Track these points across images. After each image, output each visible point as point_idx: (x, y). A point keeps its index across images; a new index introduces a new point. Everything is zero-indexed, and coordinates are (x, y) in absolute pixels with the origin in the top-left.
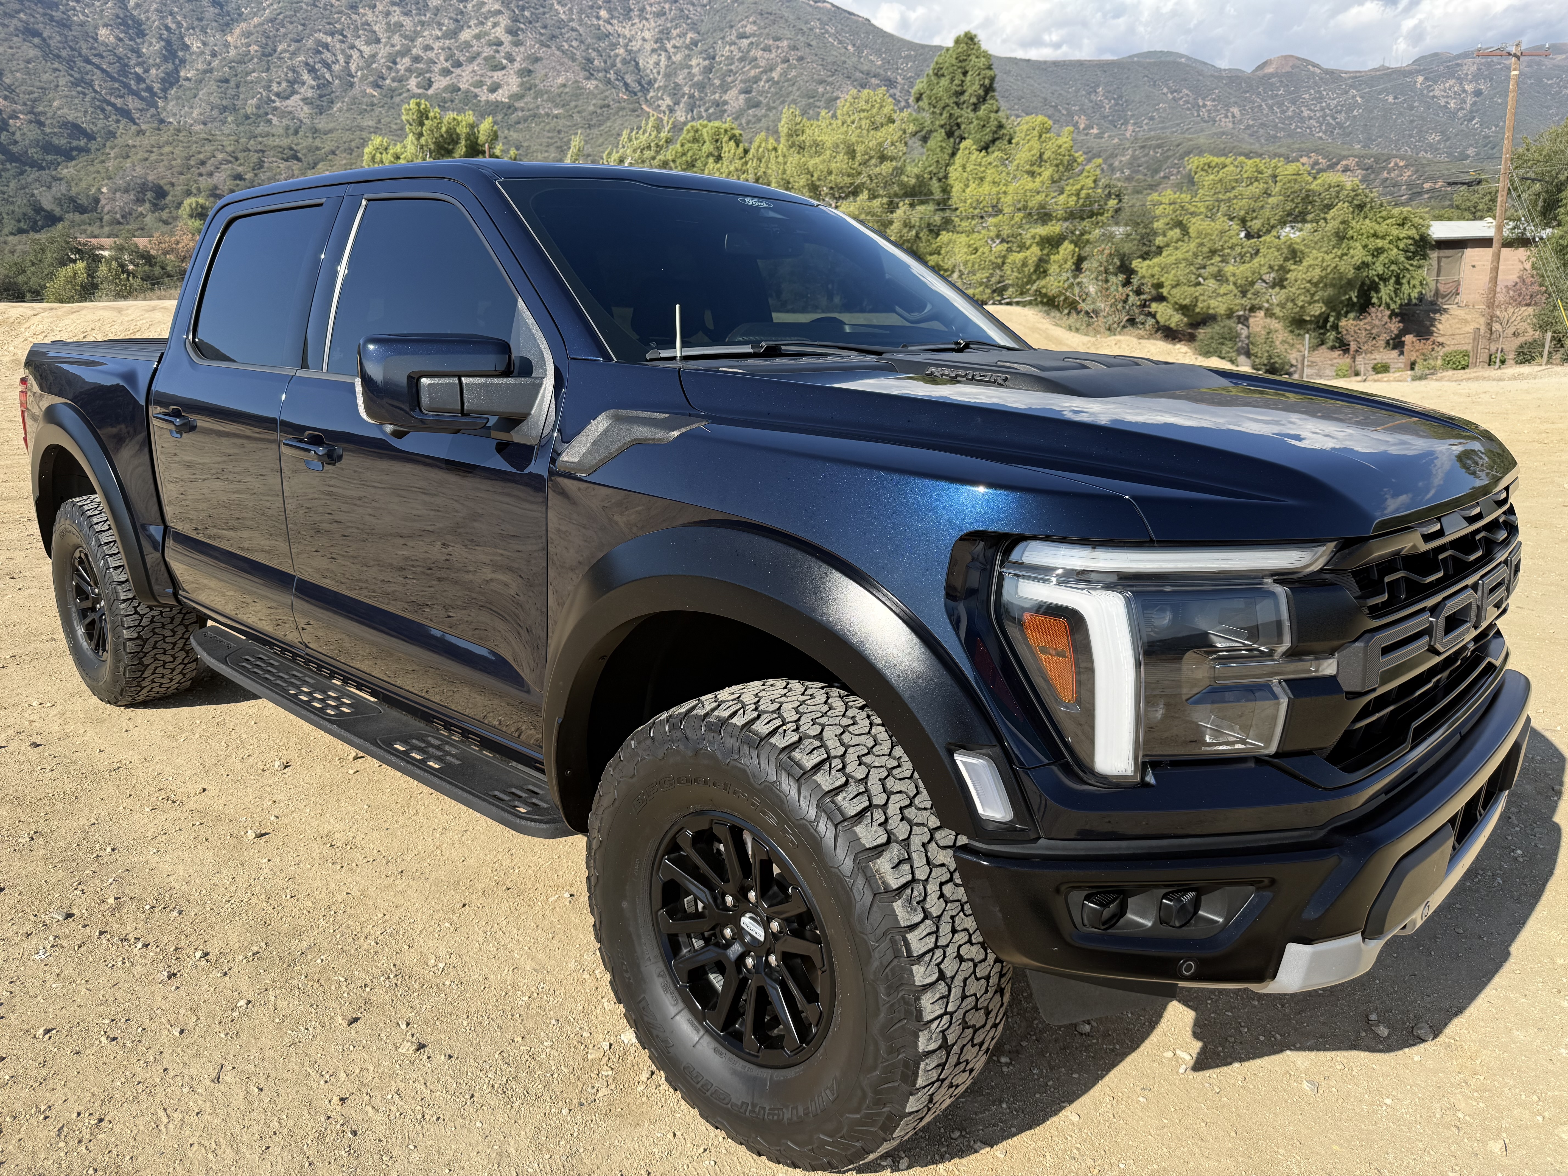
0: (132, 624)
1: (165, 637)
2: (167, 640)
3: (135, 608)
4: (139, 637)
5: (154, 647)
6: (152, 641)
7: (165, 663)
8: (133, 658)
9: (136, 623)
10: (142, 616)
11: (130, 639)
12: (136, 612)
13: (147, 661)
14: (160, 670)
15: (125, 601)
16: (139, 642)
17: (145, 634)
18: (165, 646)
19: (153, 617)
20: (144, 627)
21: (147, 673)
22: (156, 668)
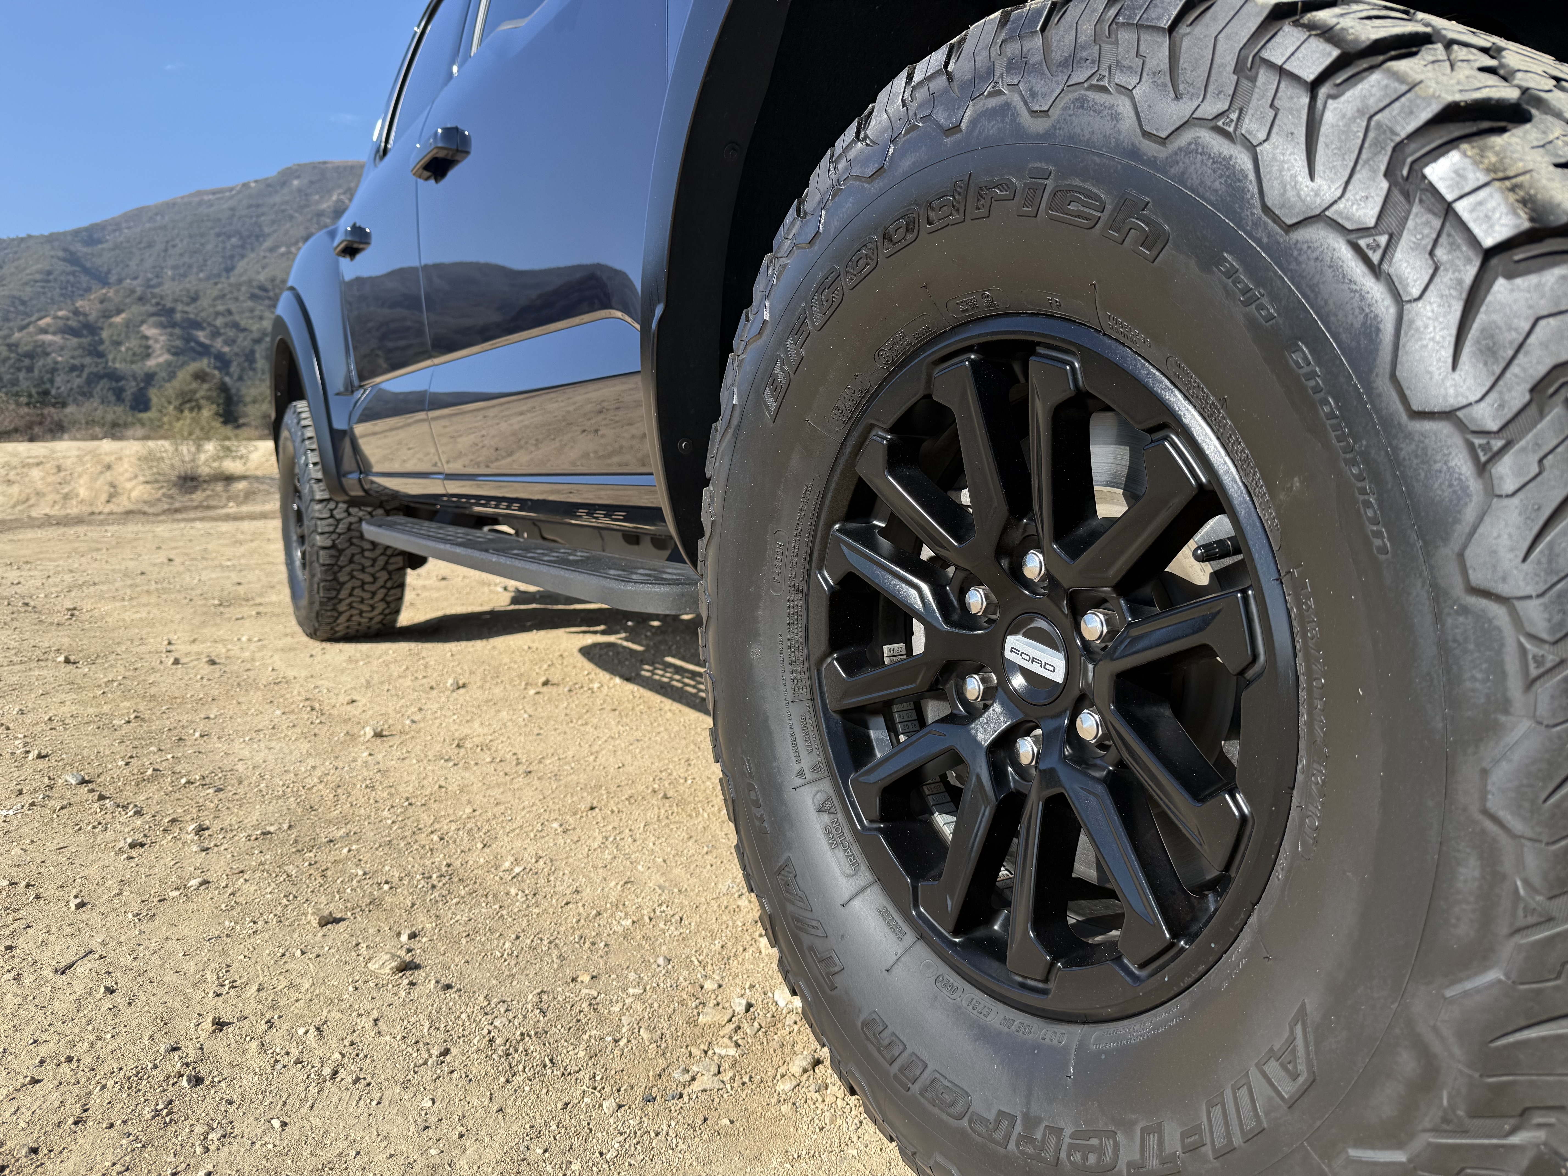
0: (327, 529)
1: (363, 550)
2: (367, 554)
3: (331, 510)
4: (333, 546)
5: (351, 561)
6: (348, 552)
7: (363, 583)
8: (326, 571)
9: (331, 529)
10: (339, 521)
11: (324, 548)
12: (332, 516)
13: (343, 577)
14: (357, 592)
15: (321, 501)
16: (333, 552)
17: (341, 543)
18: (363, 561)
19: (351, 524)
20: (340, 534)
21: (344, 594)
22: (353, 588)
